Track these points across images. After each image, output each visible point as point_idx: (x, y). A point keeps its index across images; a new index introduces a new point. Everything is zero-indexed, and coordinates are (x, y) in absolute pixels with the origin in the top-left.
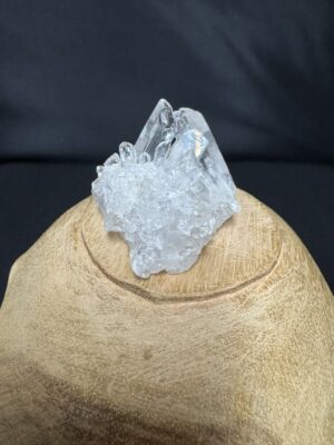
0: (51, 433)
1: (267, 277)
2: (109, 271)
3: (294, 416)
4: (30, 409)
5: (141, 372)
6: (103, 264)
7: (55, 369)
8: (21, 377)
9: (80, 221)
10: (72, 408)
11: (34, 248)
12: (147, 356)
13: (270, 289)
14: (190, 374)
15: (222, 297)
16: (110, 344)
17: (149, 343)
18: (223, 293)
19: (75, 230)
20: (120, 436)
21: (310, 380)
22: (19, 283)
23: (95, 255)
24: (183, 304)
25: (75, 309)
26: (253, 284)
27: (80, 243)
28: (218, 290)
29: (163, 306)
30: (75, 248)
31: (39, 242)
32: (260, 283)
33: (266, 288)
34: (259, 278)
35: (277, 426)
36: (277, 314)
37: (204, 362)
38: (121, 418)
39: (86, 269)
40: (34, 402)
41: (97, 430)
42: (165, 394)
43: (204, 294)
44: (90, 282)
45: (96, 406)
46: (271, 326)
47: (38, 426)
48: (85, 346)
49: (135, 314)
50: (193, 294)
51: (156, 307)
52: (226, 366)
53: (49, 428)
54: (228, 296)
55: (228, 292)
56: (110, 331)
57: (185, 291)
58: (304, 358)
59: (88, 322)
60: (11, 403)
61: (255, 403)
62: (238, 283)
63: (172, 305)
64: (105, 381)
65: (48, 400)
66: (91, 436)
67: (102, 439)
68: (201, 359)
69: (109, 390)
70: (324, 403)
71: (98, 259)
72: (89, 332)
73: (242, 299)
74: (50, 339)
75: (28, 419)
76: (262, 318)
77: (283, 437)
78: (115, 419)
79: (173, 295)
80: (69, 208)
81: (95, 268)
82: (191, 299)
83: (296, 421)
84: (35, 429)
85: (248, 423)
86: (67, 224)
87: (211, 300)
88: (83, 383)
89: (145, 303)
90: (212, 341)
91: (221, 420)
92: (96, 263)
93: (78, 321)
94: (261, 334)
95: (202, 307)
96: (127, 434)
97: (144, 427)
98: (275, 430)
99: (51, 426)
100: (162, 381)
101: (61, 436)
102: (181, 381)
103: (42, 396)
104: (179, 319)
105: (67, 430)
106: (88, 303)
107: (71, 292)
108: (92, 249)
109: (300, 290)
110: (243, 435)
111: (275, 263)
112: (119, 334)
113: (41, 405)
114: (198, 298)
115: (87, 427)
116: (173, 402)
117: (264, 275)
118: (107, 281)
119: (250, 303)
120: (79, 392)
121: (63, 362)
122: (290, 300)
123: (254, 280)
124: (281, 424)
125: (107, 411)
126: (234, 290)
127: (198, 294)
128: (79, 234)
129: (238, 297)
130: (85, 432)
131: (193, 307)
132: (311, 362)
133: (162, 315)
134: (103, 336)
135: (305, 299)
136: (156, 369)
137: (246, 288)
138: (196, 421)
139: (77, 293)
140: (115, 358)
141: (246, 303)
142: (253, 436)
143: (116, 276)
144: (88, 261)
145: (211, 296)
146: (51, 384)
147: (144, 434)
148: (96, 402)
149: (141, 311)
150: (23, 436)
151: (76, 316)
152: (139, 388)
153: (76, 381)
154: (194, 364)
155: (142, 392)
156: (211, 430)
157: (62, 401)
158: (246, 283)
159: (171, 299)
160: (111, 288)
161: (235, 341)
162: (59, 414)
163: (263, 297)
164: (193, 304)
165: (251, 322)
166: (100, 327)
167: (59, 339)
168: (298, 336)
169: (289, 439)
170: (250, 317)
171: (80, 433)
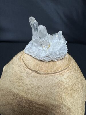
0: (14, 107)
1: (67, 69)
2: (29, 67)
4: (9, 101)
5: (37, 91)
6: (28, 66)
7: (16, 91)
8: (7, 93)
9: (22, 56)
10: (20, 100)
11: (10, 62)
12: (38, 87)
14: (49, 92)
15: (56, 74)
16: (29, 85)
17: (39, 84)
18: (57, 73)
19: (21, 58)
20: (32, 107)
21: (77, 94)
22: (6, 71)
23: (26, 64)
24: (47, 75)
25: (21, 76)
26: (64, 71)
27: (22, 61)
28: (55, 72)
29: (42, 75)
30: (21, 62)
31: (11, 61)
32: (66, 71)
33: (67, 72)
34: (65, 69)
35: (69, 105)
36: (70, 78)
37: (52, 89)
38: (32, 102)
39: (23, 67)
40: (10, 99)
41: (26, 105)
42: (43, 96)
43: (52, 73)
44: (24, 70)
45: (26, 100)
46: (68, 81)
47: (11, 105)
48: (23, 85)
49: (35, 77)
50: (50, 73)
51: (41, 76)
52: (57, 90)
53: (14, 105)
54: (58, 73)
55: (58, 72)
56: (29, 81)
57: (48, 72)
58: (76, 89)
59: (24, 79)
60: (4, 100)
61: (64, 99)
62: (60, 70)
63: (44, 75)
64: (28, 93)
65: (14, 99)
66: (24, 107)
67: (27, 108)
68: (51, 88)
69: (29, 96)
70: (81, 100)
71: (27, 65)
72: (24, 82)
73: (61, 74)
74: (14, 84)
75: (9, 104)
76: (66, 79)
77: (71, 108)
78: (31, 102)
79: (45, 73)
80: (18, 53)
81: (26, 66)
82: (49, 74)
83: (74, 104)
84: (10, 106)
85: (63, 104)
86: (19, 56)
88: (23, 94)
89: (38, 75)
90: (54, 84)
91: (56, 103)
92: (26, 65)
93: (21, 79)
94: (66, 82)
95: (52, 76)
96: (33, 106)
97: (38, 104)
98: (69, 106)
99: (15, 105)
100: (42, 93)
101: (17, 107)
102: (47, 93)
103: (12, 98)
104: (46, 79)
105: (19, 105)
106: (24, 75)
107: (20, 72)
108: (25, 62)
109: (75, 72)
110: (61, 107)
111: (69, 66)
112: (32, 82)
113: (12, 100)
114: (51, 74)
116: (45, 98)
117: (66, 69)
118: (28, 70)
119: (63, 75)
120: (22, 96)
121: (18, 89)
122: (73, 75)
123: (64, 70)
125: (29, 101)
126: (59, 72)
127: (51, 73)
128: (21, 59)
129: (60, 74)
130: (23, 106)
131: (49, 76)
132: (78, 90)
133: (42, 78)
134: (27, 82)
135: (76, 75)
136: (40, 90)
137: (62, 72)
138: (50, 103)
139: (21, 73)
140: (31, 88)
142: (64, 107)
143: (31, 68)
144: (24, 65)
145: (54, 73)
146: (14, 94)
147: (37, 106)
148: (26, 99)
149: (37, 77)
150: (7, 108)
151: (21, 78)
152: (36, 95)
153: (21, 94)
154: (50, 89)
155: (37, 96)
156: (54, 105)
157: (17, 98)
158: (62, 70)
159: (44, 74)
160: (30, 71)
161: (60, 84)
162: (17, 102)
163: (66, 74)
164: (50, 75)
165: (63, 80)
166: (27, 80)
167: (17, 84)
168: (75, 83)
169: (72, 108)
170: (63, 78)
171: (22, 106)
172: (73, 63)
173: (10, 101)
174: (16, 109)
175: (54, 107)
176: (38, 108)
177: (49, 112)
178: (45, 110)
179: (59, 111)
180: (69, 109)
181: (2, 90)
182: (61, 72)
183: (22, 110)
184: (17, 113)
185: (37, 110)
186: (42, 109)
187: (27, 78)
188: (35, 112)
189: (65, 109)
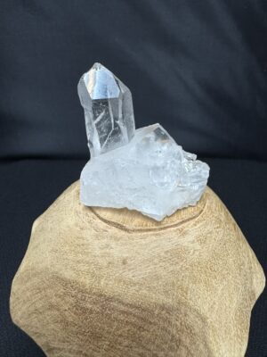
0: (66, 313)
2: (101, 216)
3: (214, 303)
5: (121, 272)
7: (68, 274)
8: (47, 282)
10: (79, 296)
11: (51, 207)
12: (124, 263)
13: (198, 226)
14: (150, 273)
15: (169, 229)
16: (102, 256)
17: (125, 255)
18: (169, 227)
20: (109, 310)
24: (145, 233)
25: (81, 238)
26: (188, 223)
28: (166, 225)
29: (134, 234)
31: (54, 204)
32: (192, 222)
33: (195, 225)
34: (191, 219)
35: (204, 310)
36: (202, 240)
37: (158, 266)
38: (109, 299)
39: (87, 215)
40: (56, 295)
41: (95, 308)
42: (135, 284)
44: (90, 222)
45: (95, 293)
46: (198, 247)
47: (58, 310)
48: (87, 259)
49: (117, 239)
50: (151, 227)
51: (129, 235)
52: (171, 268)
53: (65, 310)
54: (172, 229)
55: (171, 226)
56: (102, 249)
57: (146, 225)
58: (220, 269)
59: (89, 244)
60: (41, 299)
61: (189, 292)
62: (178, 221)
63: (139, 234)
64: (99, 278)
65: (64, 293)
66: (91, 312)
67: (98, 313)
68: (156, 264)
69: (102, 283)
70: (235, 300)
72: (90, 251)
73: (181, 231)
74: (65, 257)
75: (51, 307)
76: (193, 242)
77: (208, 316)
78: (106, 300)
79: (140, 228)
80: (73, 182)
81: (93, 214)
82: (150, 230)
83: (216, 307)
84: (56, 313)
85: (185, 305)
86: (73, 191)
87: (162, 231)
88: (86, 281)
89: (123, 233)
90: (162, 254)
91: (169, 301)
93: (83, 245)
94: (192, 251)
95: (156, 235)
96: (112, 309)
97: (123, 304)
99: (67, 308)
100: (133, 276)
102: (145, 276)
103: (61, 291)
104: (143, 242)
105: (77, 309)
106: (89, 234)
107: (78, 229)
109: (218, 228)
110: (182, 311)
111: (202, 211)
112: (108, 250)
113: (60, 297)
114: (154, 230)
115: (89, 306)
116: (140, 289)
117: (194, 217)
118: (100, 221)
119: (185, 233)
120: (84, 286)
121: (74, 270)
122: (210, 233)
123: (188, 220)
124: (206, 307)
125: (101, 295)
126: (176, 225)
129: (178, 229)
130: (88, 309)
132: (225, 272)
133: (133, 239)
134: (98, 252)
135: (221, 233)
136: (129, 270)
137: (183, 225)
138: (154, 301)
139: (82, 229)
140: (105, 264)
141: (183, 233)
142: (188, 313)
143: (105, 218)
145: (162, 229)
146: (65, 283)
147: (123, 308)
148: (94, 291)
149: (121, 238)
150: (48, 318)
151: (81, 242)
152: (120, 281)
153: (82, 280)
154: (152, 267)
155: (122, 283)
156: (163, 307)
157: (73, 292)
158: (183, 222)
159: (138, 230)
160: (103, 225)
161: (177, 254)
162: (72, 300)
163: (194, 230)
164: (152, 233)
165: (186, 244)
166: (96, 247)
167: (71, 257)
168: (216, 254)
169: (212, 318)
170: (186, 241)
171: (85, 310)
172: (214, 205)
173: (54, 300)
174: (70, 319)
175: (164, 312)
176: (123, 312)
177: (151, 323)
178: (142, 319)
179: (178, 324)
180: (204, 320)
181: (35, 275)
182: (180, 227)
183: (86, 319)
184: (74, 329)
185: (122, 317)
186: (134, 316)
187: (96, 242)
188: (116, 323)
189: (191, 318)
